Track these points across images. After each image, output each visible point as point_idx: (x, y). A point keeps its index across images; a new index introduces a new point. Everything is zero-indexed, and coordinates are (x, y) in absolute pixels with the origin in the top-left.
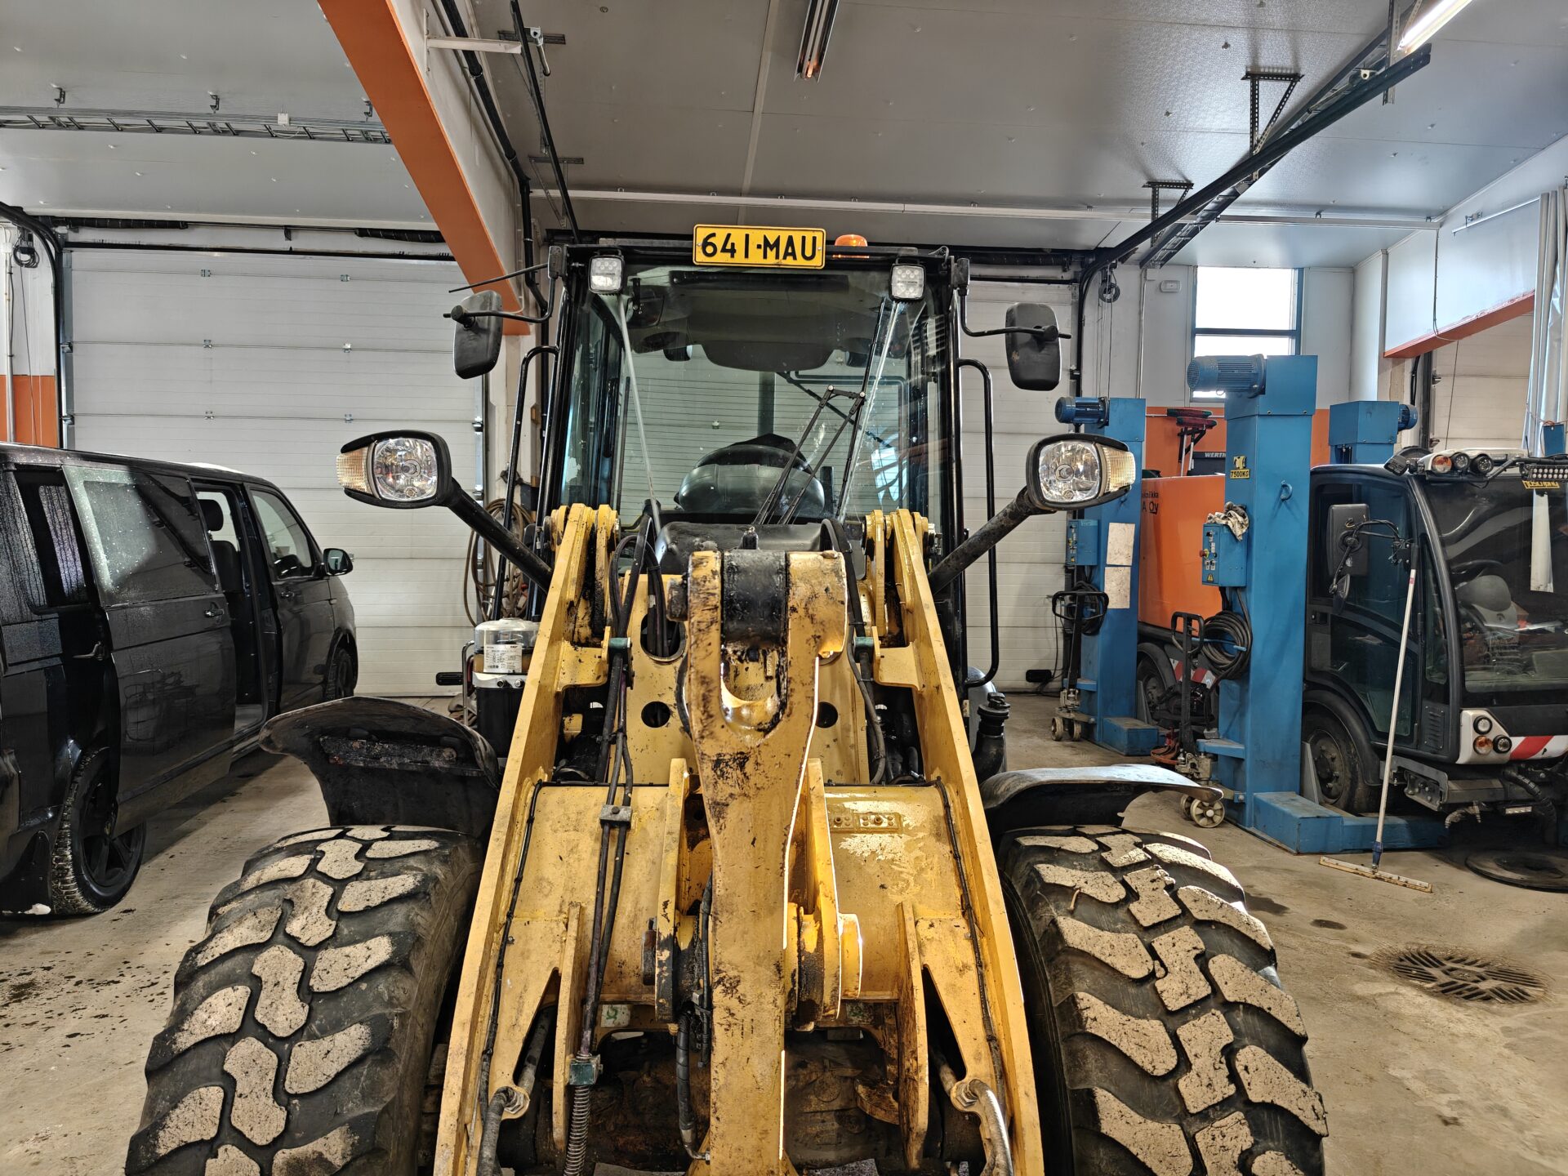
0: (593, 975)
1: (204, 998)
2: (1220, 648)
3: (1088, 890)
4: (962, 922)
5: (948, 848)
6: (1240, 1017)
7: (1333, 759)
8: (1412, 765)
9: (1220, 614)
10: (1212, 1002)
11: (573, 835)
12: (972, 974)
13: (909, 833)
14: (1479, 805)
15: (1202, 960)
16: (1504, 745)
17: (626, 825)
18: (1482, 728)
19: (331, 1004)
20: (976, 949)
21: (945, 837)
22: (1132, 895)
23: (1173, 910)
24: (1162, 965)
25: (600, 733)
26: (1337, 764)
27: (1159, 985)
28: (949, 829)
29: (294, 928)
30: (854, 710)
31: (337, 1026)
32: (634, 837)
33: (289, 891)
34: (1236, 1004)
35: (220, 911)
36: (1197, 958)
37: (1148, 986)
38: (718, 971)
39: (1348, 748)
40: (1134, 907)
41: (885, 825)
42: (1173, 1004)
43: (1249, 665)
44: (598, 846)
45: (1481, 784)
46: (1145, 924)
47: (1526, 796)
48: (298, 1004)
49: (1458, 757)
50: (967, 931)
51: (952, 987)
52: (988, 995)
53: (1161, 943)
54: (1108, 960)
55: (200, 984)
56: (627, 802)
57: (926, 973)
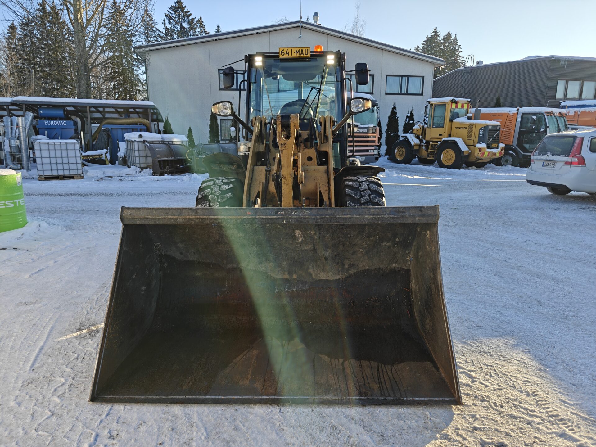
0: (265, 192)
4: (327, 184)
11: (260, 173)
12: (328, 191)
17: (270, 171)
20: (329, 188)
28: (328, 172)
44: (265, 174)
51: (324, 193)
56: (270, 167)
57: (320, 192)
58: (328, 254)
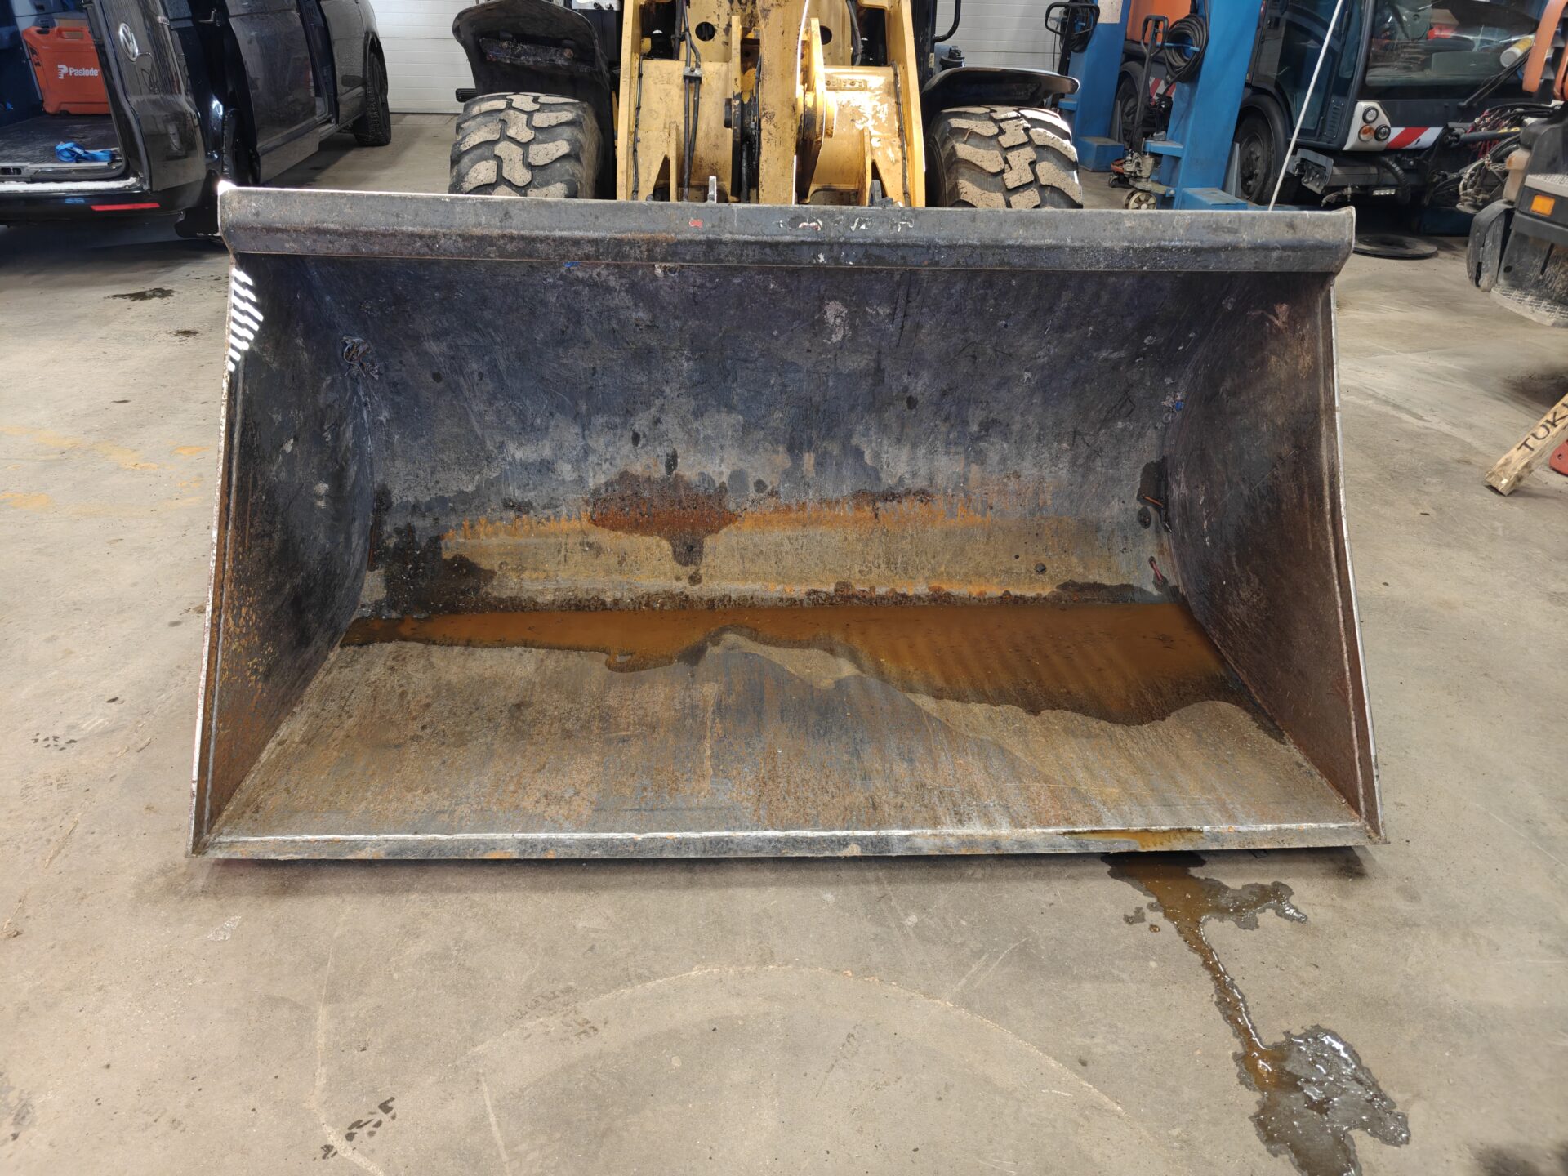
0: (687, 161)
1: (471, 167)
2: (1181, 51)
3: (976, 130)
4: (897, 139)
5: (894, 100)
6: (1047, 193)
7: (1257, 158)
8: (1311, 156)
9: (1188, 17)
10: (1033, 185)
11: (666, 86)
12: (900, 165)
13: (872, 91)
14: (1353, 187)
15: (1033, 164)
16: (1384, 133)
17: (699, 79)
18: (1369, 118)
19: (543, 172)
20: (903, 152)
21: (893, 94)
22: (1002, 132)
23: (1026, 139)
24: (1010, 166)
25: (674, 33)
26: (1259, 163)
27: (1005, 176)
28: (896, 91)
29: (511, 132)
30: (843, 32)
31: (547, 183)
32: (704, 88)
33: (502, 116)
34: (1046, 186)
35: (463, 126)
36: (1030, 164)
37: (999, 178)
38: (764, 109)
39: (1269, 147)
40: (1001, 138)
41: (857, 85)
42: (1010, 185)
43: (1201, 65)
44: (682, 93)
45: (1361, 170)
46: (1005, 146)
47: (1393, 181)
48: (525, 171)
49: (1345, 144)
50: (900, 143)
51: (888, 171)
52: (907, 174)
53: (1011, 156)
54: (979, 164)
55: (466, 160)
56: (698, 66)
57: (874, 165)
58: (920, 387)
